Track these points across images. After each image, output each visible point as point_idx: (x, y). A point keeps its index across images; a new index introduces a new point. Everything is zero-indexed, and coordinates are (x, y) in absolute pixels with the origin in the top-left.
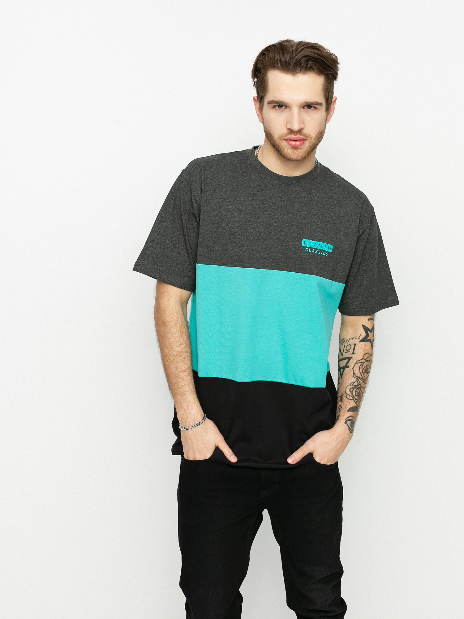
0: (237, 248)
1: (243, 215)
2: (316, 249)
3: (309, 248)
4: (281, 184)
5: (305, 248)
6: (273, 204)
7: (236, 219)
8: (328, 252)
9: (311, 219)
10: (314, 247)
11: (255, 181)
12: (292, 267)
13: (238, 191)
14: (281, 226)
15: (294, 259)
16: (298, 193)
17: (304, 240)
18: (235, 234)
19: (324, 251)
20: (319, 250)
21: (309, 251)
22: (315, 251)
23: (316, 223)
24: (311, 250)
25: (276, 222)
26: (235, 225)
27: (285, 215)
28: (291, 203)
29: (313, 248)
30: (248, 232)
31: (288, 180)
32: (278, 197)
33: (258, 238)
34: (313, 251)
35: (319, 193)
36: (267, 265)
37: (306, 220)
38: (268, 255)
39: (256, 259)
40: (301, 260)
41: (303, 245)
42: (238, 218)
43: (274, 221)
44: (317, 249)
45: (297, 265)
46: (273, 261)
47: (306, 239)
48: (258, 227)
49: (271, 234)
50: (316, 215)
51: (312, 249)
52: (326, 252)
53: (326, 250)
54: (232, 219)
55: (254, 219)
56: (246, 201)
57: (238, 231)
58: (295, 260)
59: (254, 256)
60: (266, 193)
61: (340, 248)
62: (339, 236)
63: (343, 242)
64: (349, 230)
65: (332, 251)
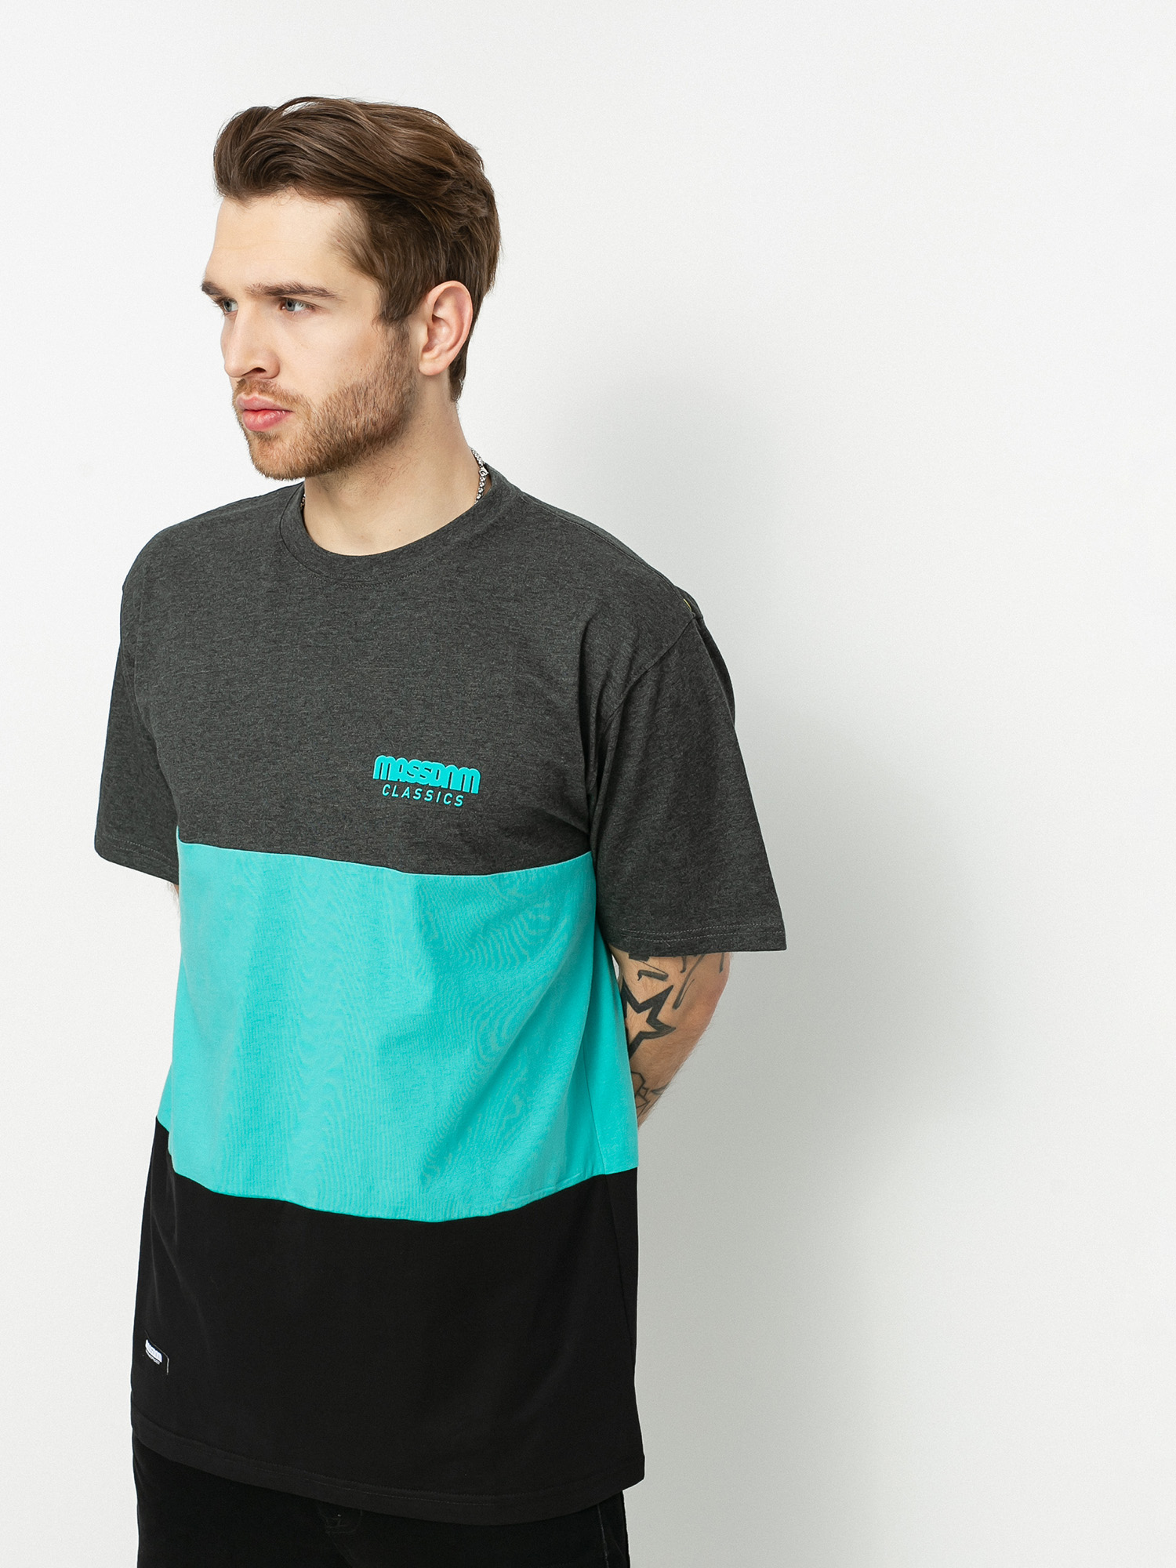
0: (199, 789)
1: (219, 685)
2: (416, 785)
3: (392, 783)
4: (336, 582)
5: (381, 783)
6: (303, 647)
7: (201, 699)
8: (461, 793)
9: (412, 689)
10: (411, 780)
11: (264, 579)
12: (347, 847)
13: (221, 612)
14: (319, 718)
15: (351, 821)
16: (382, 608)
17: (380, 759)
18: (194, 745)
19: (448, 790)
20: (426, 787)
21: (393, 795)
22: (412, 794)
23: (424, 700)
24: (400, 791)
25: (305, 703)
26: (196, 717)
27: (332, 681)
28: (357, 641)
29: (406, 784)
30: (227, 738)
31: (358, 566)
32: (321, 625)
33: (254, 756)
34: (406, 793)
35: (451, 600)
36: (281, 842)
37: (395, 692)
38: (283, 807)
39: (247, 822)
40: (371, 822)
41: (375, 776)
42: (206, 696)
43: (301, 701)
44: (421, 786)
45: (361, 841)
46: (298, 828)
47: (386, 754)
48: (255, 723)
49: (290, 742)
50: (427, 673)
51: (401, 786)
52: (455, 793)
53: (455, 786)
54: (190, 699)
55: (248, 696)
56: (234, 642)
57: (201, 736)
58: (356, 824)
59: (241, 811)
60: (289, 615)
61: (510, 778)
62: (508, 737)
63: (522, 758)
64: (547, 718)
65: (475, 790)
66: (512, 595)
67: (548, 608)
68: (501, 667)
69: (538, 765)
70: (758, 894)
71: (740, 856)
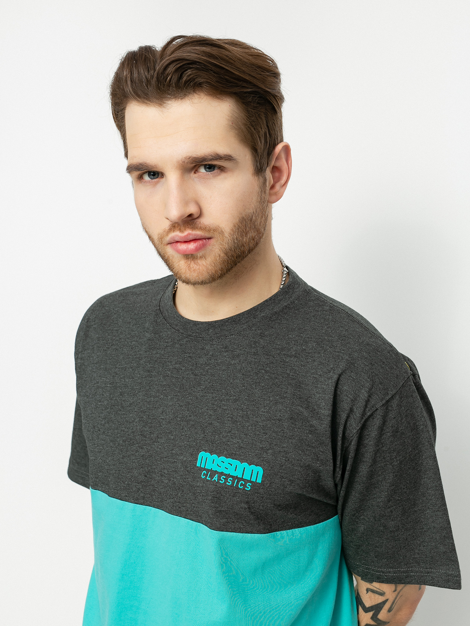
0: (100, 458)
1: (116, 395)
2: (222, 474)
3: (208, 471)
4: (187, 337)
5: (201, 469)
6: (164, 377)
7: (106, 403)
8: (250, 482)
9: (225, 410)
10: (219, 470)
11: (147, 332)
12: (180, 507)
13: (123, 350)
14: (170, 422)
15: (183, 491)
16: (212, 355)
17: (202, 455)
18: (99, 430)
19: (242, 479)
20: (228, 476)
21: (208, 478)
22: (219, 479)
23: (232, 418)
24: (212, 477)
25: (163, 412)
26: (102, 413)
27: (178, 400)
28: (196, 375)
29: (216, 472)
30: (117, 429)
31: (201, 328)
32: (176, 363)
33: (131, 442)
34: (216, 478)
35: (255, 354)
36: (144, 498)
37: (215, 411)
38: (146, 476)
39: (124, 483)
40: (194, 494)
41: (198, 465)
42: (108, 401)
43: (160, 410)
44: (225, 475)
45: (188, 504)
46: (154, 490)
47: (205, 451)
48: (133, 421)
49: (152, 436)
50: (236, 400)
51: (213, 473)
52: (246, 481)
53: (247, 477)
54: (100, 402)
55: (131, 404)
56: (127, 369)
57: (104, 425)
58: (185, 493)
59: (122, 475)
60: (158, 355)
61: (282, 475)
62: (283, 447)
63: (291, 462)
64: (310, 436)
65: (259, 481)
66: (294, 353)
67: (316, 363)
68: (282, 400)
69: (302, 467)
70: (444, 553)
71: (434, 527)
